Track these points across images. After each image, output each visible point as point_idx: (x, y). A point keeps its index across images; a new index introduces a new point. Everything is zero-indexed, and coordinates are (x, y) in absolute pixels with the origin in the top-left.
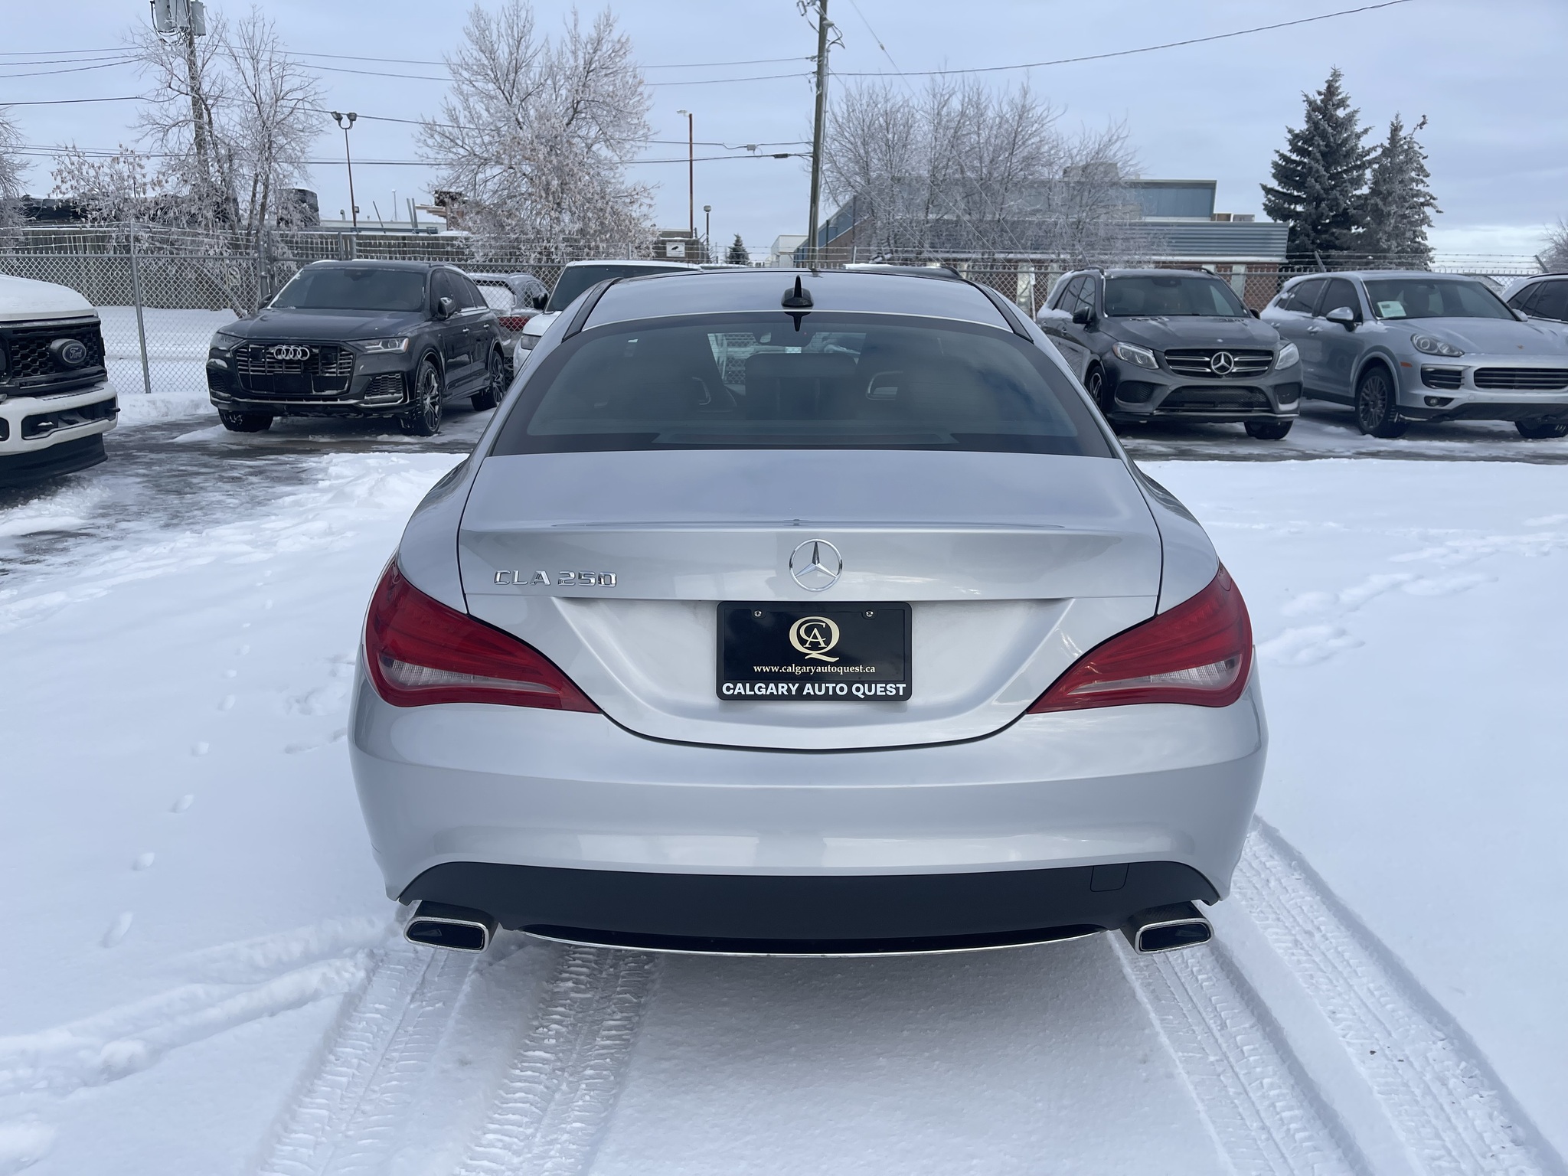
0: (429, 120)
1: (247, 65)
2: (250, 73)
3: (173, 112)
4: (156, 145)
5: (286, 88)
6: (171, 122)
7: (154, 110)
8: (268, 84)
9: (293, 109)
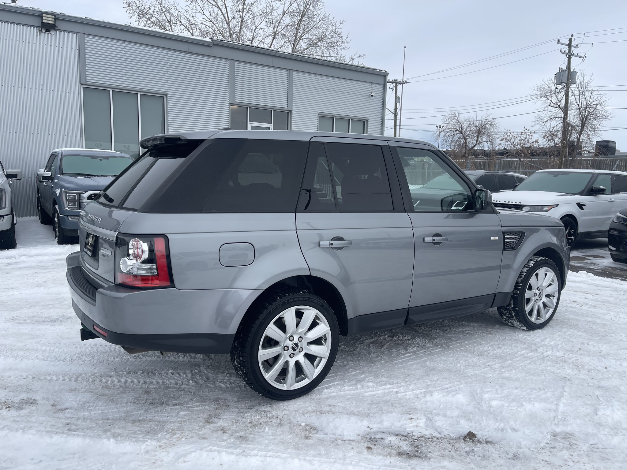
2: (577, 97)
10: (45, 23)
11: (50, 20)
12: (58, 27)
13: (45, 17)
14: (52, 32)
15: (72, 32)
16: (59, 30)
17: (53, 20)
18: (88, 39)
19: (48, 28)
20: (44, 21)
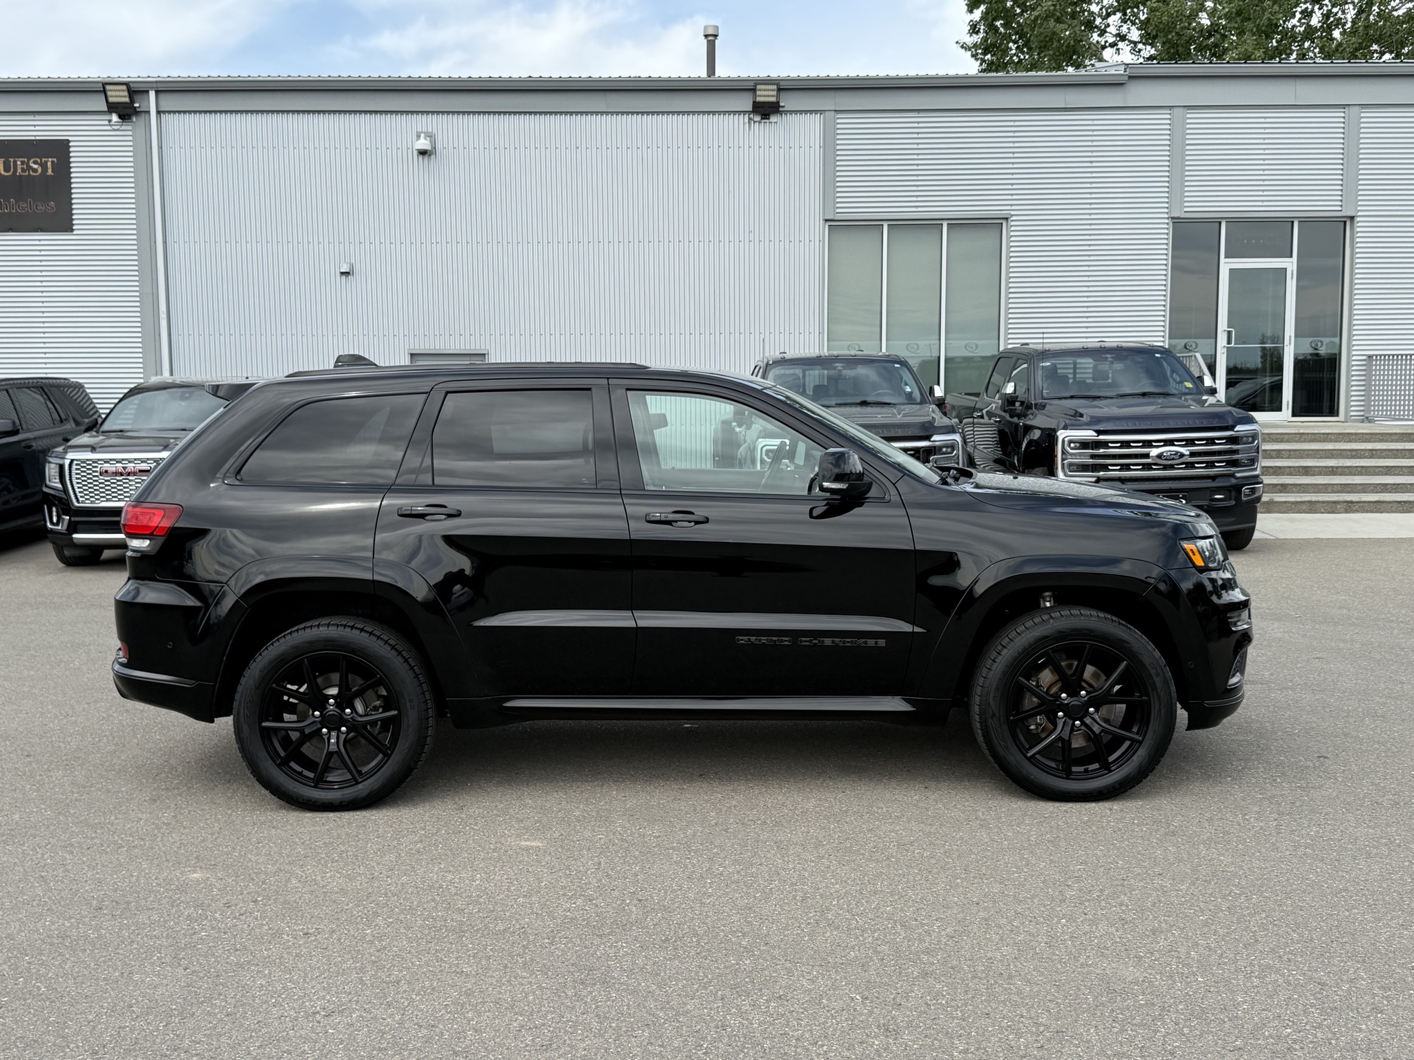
10: (759, 103)
11: (768, 96)
12: (783, 107)
13: (760, 90)
14: (773, 119)
15: (811, 112)
16: (786, 112)
17: (775, 93)
18: (843, 121)
19: (765, 111)
20: (759, 99)
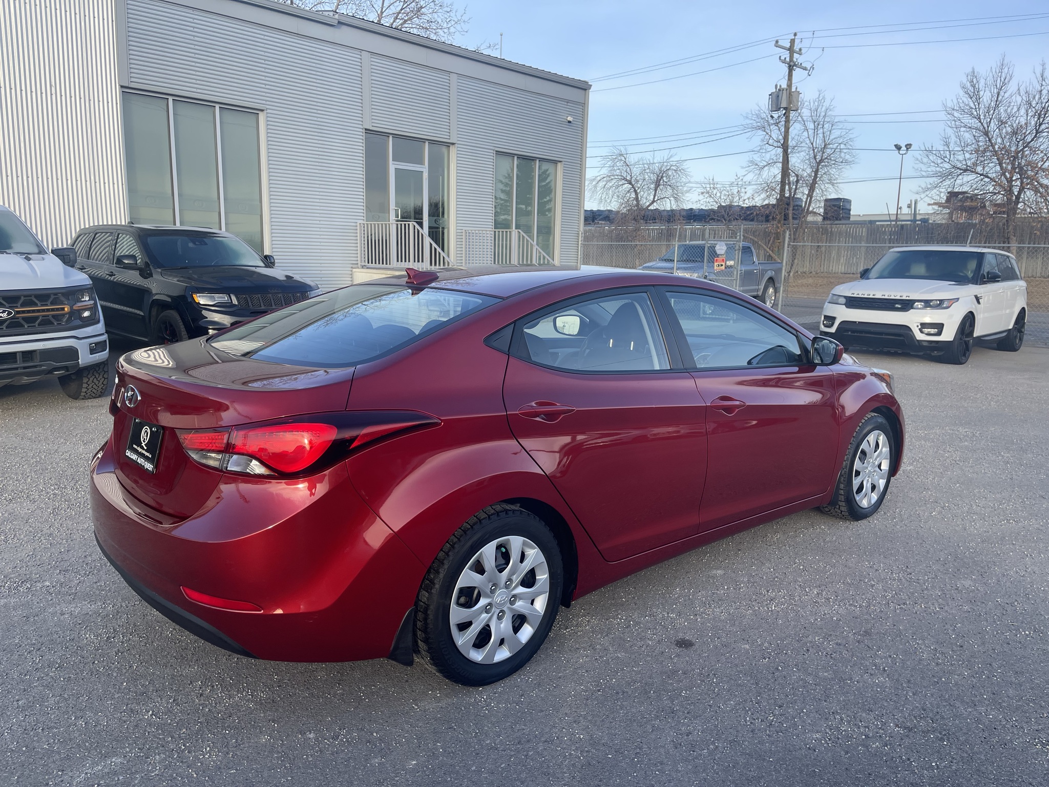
0: (928, 146)
1: (811, 126)
2: (811, 132)
3: (768, 156)
4: (755, 177)
5: (832, 137)
6: (765, 164)
7: (756, 158)
8: (821, 135)
9: (835, 149)
